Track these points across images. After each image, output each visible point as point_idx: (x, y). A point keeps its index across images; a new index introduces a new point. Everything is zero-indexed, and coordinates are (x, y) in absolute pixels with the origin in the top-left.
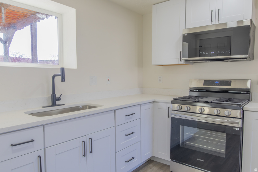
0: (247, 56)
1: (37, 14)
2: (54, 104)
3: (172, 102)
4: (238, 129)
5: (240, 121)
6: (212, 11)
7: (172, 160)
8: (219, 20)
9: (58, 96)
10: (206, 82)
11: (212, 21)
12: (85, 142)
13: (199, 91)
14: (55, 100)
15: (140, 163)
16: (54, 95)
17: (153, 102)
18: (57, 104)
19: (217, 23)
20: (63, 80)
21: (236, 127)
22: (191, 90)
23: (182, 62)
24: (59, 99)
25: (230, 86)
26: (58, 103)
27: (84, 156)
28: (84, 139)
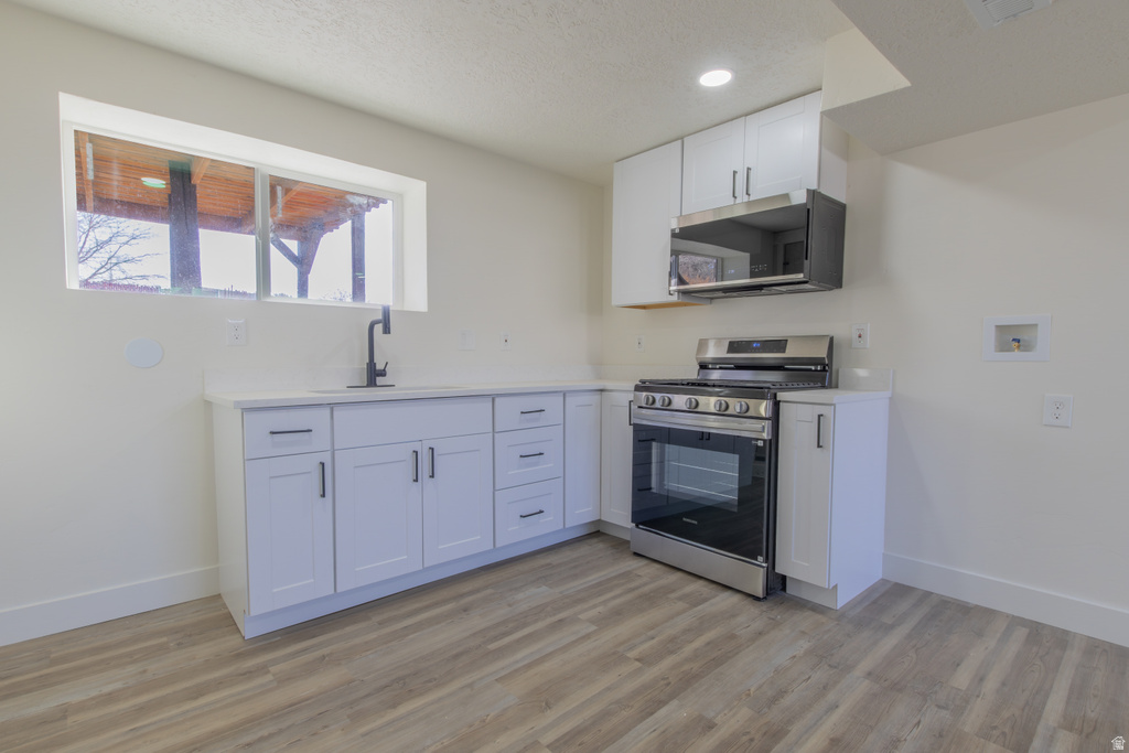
0: (800, 276)
1: (348, 197)
2: (372, 383)
3: (638, 388)
4: (760, 443)
5: (767, 424)
6: (735, 173)
7: (637, 526)
8: (750, 192)
9: (380, 366)
10: (734, 346)
11: (734, 197)
12: (417, 452)
13: (721, 368)
14: (374, 375)
15: (562, 527)
16: (371, 364)
17: (602, 390)
18: (378, 384)
19: (746, 199)
20: (387, 330)
21: (757, 439)
22: (703, 366)
23: (675, 298)
24: (383, 373)
25: (784, 352)
26: (379, 380)
27: (416, 480)
28: (417, 446)
